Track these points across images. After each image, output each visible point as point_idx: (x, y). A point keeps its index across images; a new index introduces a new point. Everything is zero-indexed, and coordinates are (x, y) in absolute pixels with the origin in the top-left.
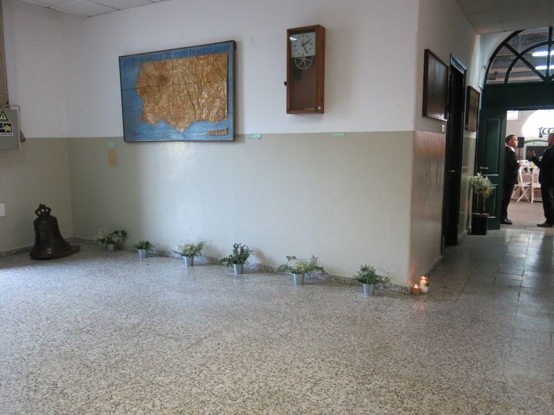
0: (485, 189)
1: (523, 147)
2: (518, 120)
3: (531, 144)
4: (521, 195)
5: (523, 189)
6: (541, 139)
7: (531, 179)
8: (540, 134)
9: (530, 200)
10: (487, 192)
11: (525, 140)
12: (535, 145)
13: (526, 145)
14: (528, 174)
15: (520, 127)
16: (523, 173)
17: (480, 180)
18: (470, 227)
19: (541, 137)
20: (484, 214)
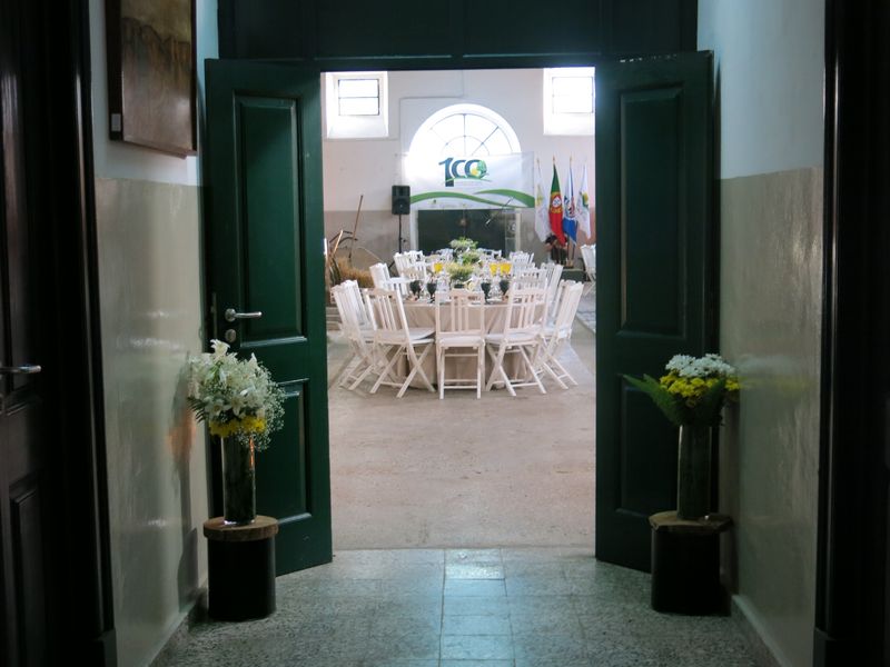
0: (251, 412)
1: (407, 212)
2: (387, 139)
3: (426, 205)
4: (407, 373)
5: (411, 353)
6: (450, 190)
7: (434, 321)
8: (448, 177)
9: (436, 386)
10: (261, 425)
11: (412, 194)
12: (438, 207)
13: (415, 207)
14: (424, 300)
15: (397, 156)
16: (407, 299)
17: (223, 375)
18: (203, 580)
19: (450, 184)
20: (260, 521)
